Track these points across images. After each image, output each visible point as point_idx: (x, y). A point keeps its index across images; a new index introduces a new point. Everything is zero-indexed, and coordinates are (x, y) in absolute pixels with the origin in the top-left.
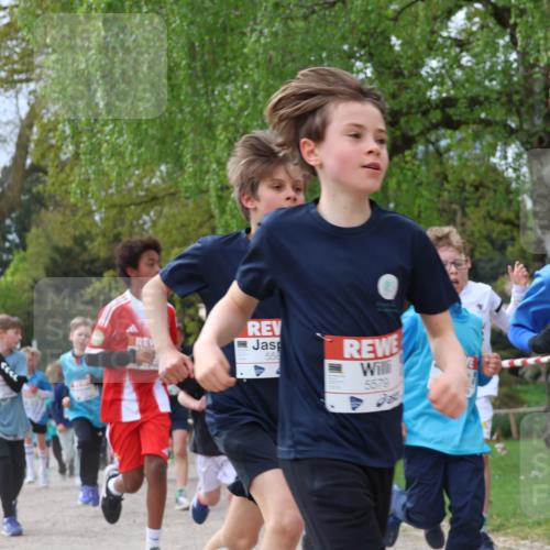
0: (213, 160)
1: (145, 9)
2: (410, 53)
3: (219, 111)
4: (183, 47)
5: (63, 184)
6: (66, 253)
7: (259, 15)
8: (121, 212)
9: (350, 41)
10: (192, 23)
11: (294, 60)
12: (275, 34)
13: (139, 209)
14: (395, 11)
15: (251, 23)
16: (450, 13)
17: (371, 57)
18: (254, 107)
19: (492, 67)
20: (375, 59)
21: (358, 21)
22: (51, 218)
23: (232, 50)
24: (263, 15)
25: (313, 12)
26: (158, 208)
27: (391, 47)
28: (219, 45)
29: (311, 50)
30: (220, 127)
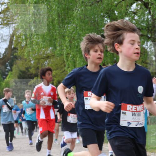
0: (65, 46)
1: (45, 3)
2: (120, 16)
3: (66, 32)
4: (56, 14)
5: (22, 53)
6: (23, 72)
7: (78, 5)
8: (39, 61)
9: (103, 12)
10: (59, 7)
11: (87, 18)
12: (82, 10)
13: (44, 60)
14: (116, 4)
15: (75, 7)
16: (132, 4)
17: (109, 17)
18: (76, 31)
19: (143, 20)
20: (111, 17)
21: (106, 7)
22: (19, 62)
23: (70, 15)
24: (79, 5)
25: (93, 4)
26: (49, 59)
27: (115, 14)
28: (66, 13)
29: (92, 15)
30: (67, 36)
